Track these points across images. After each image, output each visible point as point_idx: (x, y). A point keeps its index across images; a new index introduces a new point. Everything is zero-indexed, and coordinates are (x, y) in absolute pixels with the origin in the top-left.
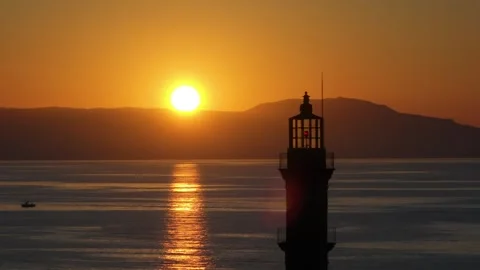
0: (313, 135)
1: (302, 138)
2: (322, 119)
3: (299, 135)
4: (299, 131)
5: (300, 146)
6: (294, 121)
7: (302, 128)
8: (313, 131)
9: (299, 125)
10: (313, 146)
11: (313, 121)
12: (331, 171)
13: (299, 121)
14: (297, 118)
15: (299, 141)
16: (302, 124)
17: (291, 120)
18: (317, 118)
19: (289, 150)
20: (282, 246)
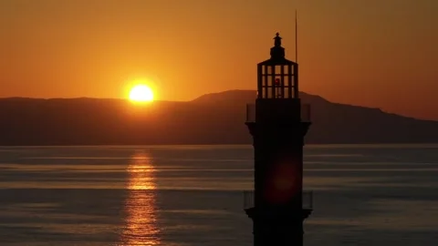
0: (286, 83)
1: (273, 87)
2: (296, 65)
3: (270, 83)
4: (270, 78)
5: (270, 96)
6: (263, 67)
7: (273, 75)
8: (286, 78)
9: (269, 72)
10: (286, 96)
11: (286, 67)
12: (307, 125)
13: (269, 68)
14: (266, 63)
15: (270, 89)
16: (273, 70)
17: (260, 66)
18: (289, 63)
19: (257, 101)
20: (249, 212)
